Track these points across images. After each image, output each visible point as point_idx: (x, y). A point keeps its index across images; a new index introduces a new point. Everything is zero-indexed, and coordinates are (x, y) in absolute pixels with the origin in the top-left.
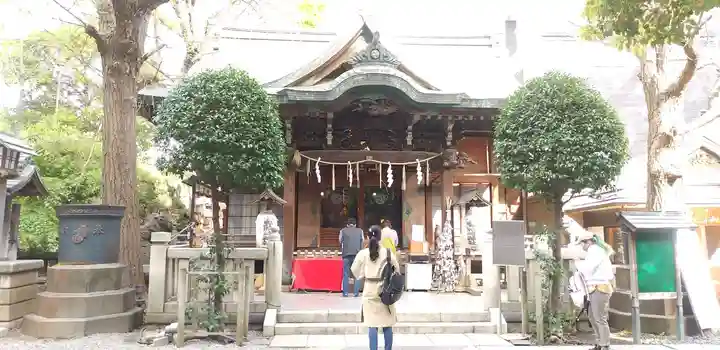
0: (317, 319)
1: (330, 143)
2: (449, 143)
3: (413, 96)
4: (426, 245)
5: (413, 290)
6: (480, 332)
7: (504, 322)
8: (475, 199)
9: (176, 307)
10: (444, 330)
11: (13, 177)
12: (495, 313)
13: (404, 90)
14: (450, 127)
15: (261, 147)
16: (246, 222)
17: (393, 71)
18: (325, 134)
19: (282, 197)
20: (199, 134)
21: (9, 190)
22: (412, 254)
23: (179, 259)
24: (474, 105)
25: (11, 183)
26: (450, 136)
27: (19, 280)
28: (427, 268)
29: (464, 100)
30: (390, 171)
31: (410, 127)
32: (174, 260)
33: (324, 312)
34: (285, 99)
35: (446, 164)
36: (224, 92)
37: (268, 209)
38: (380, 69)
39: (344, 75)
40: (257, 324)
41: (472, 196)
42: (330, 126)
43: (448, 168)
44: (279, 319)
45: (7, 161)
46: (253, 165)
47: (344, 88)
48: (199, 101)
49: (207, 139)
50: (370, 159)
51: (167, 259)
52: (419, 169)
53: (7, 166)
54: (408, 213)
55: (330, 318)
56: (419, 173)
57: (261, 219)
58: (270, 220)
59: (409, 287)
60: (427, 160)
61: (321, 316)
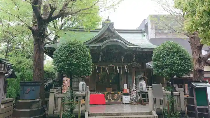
1: (100, 60)
2: (134, 61)
3: (125, 47)
4: (128, 90)
5: (125, 104)
8: (143, 77)
11: (7, 73)
14: (134, 56)
15: (86, 64)
17: (119, 41)
18: (99, 58)
20: (68, 60)
21: (5, 77)
22: (124, 93)
23: (59, 97)
25: (6, 75)
26: (134, 58)
27: (7, 105)
28: (129, 97)
29: (139, 49)
30: (118, 68)
31: (123, 56)
32: (57, 97)
36: (75, 48)
37: (83, 80)
39: (105, 42)
40: (83, 117)
41: (141, 76)
42: (100, 56)
43: (134, 68)
44: (89, 115)
45: (5, 68)
46: (84, 69)
47: (105, 45)
48: (68, 50)
49: (70, 62)
50: (111, 65)
51: (55, 97)
52: (126, 67)
53: (5, 70)
55: (105, 115)
56: (126, 69)
57: (81, 83)
58: (84, 83)
59: (124, 102)
60: (128, 65)
61: (102, 114)
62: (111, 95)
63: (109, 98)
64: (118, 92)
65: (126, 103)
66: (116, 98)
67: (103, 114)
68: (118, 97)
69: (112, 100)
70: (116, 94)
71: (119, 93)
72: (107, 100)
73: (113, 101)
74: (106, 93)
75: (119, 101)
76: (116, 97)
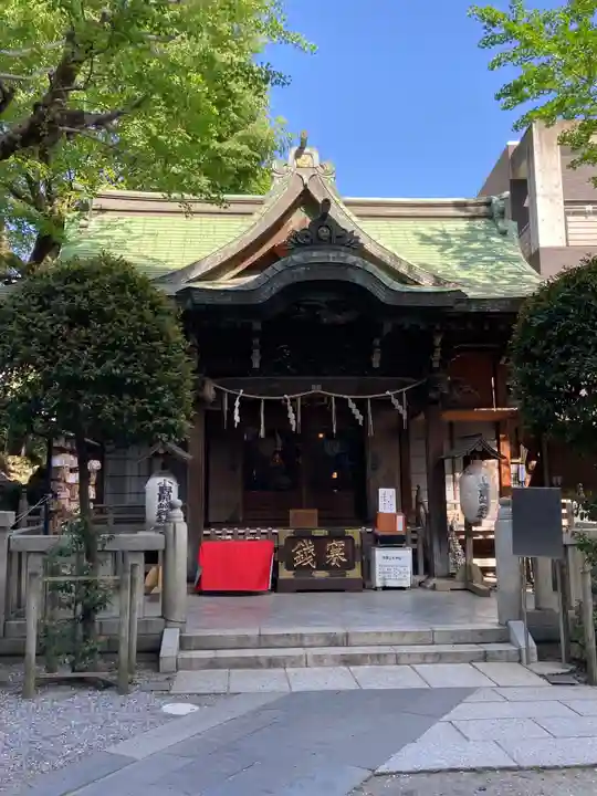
0: (243, 643)
1: (256, 365)
2: (436, 365)
3: (382, 296)
4: (400, 519)
5: (385, 588)
6: (495, 659)
7: (532, 644)
8: (479, 449)
9: (23, 628)
10: (439, 658)
12: (519, 629)
13: (369, 287)
14: (438, 341)
16: (131, 485)
17: (352, 259)
18: (250, 353)
19: (186, 450)
23: (29, 552)
24: (474, 309)
26: (437, 355)
28: (405, 555)
29: (460, 301)
30: (352, 406)
31: (377, 342)
32: (20, 554)
33: (253, 632)
34: (189, 302)
35: (433, 395)
37: (163, 469)
38: (332, 257)
39: (278, 265)
40: (150, 653)
41: (474, 445)
42: (256, 341)
43: (435, 402)
44: (184, 644)
47: (278, 285)
50: (316, 389)
51: (10, 553)
54: (375, 468)
55: (263, 642)
57: (154, 483)
58: (168, 484)
59: (379, 584)
60: (404, 389)
61: (247, 638)
62: (310, 548)
63: (299, 560)
64: (350, 532)
65: (389, 584)
66: (340, 562)
67: (255, 642)
68: (344, 557)
69: (318, 569)
70: (339, 538)
71: (355, 533)
72: (289, 567)
73: (321, 574)
74: (285, 533)
75: (355, 573)
76: (336, 553)
